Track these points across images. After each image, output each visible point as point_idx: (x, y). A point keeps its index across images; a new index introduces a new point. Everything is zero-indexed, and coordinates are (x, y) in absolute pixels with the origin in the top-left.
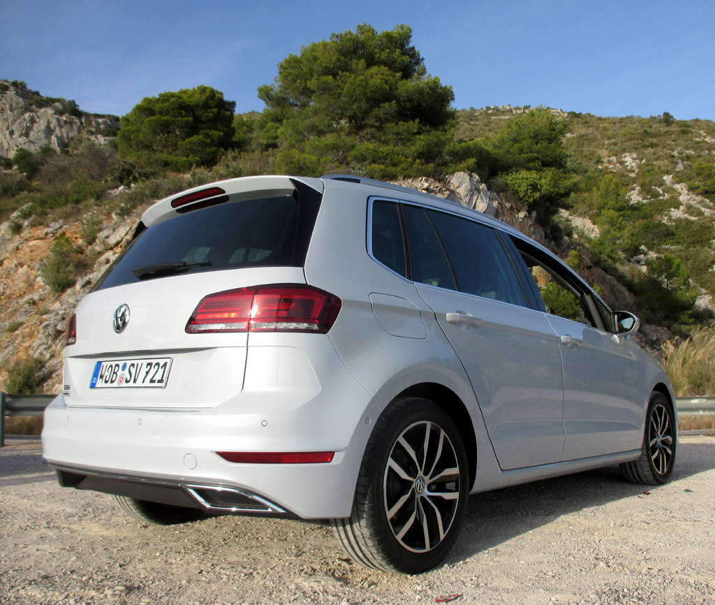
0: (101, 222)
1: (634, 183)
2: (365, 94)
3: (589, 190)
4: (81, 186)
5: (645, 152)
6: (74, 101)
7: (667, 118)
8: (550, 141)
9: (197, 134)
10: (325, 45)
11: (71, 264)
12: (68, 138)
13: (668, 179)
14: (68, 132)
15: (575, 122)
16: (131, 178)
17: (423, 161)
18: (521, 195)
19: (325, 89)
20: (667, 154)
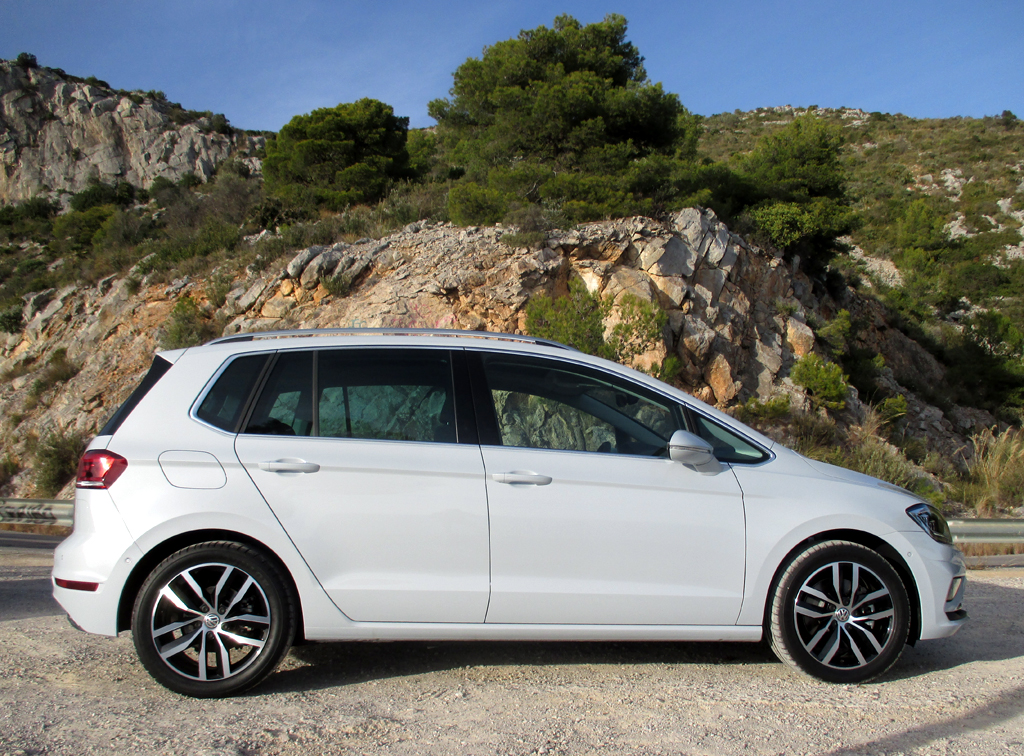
0: (232, 279)
1: (955, 211)
2: (562, 108)
3: (892, 221)
4: (212, 233)
5: (974, 167)
6: (223, 115)
7: (1008, 118)
8: (820, 161)
9: (359, 162)
10: (512, 46)
11: (195, 333)
12: (216, 162)
13: (1004, 204)
14: (216, 155)
15: (878, 126)
16: (276, 220)
17: (640, 194)
18: (775, 235)
19: (511, 104)
20: (1004, 169)
